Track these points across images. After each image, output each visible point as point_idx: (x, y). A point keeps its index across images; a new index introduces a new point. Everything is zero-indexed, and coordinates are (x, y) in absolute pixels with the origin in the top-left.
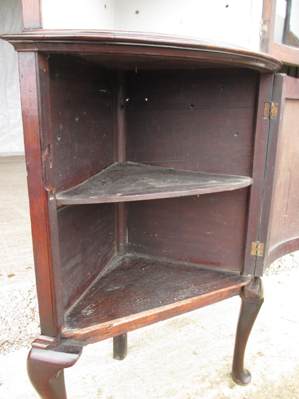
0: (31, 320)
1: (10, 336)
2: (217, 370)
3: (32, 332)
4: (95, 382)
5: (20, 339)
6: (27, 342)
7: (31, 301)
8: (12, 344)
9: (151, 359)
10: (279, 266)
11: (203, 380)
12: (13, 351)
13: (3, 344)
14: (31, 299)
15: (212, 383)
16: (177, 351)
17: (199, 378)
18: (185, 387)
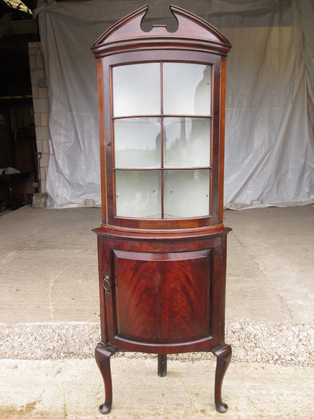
0: (86, 344)
1: (74, 350)
2: (166, 408)
3: (86, 351)
4: (100, 388)
5: (79, 354)
6: (82, 356)
7: (92, 334)
8: (75, 355)
9: (136, 388)
10: (292, 360)
11: (153, 410)
12: (74, 359)
13: (71, 353)
14: (92, 333)
15: (156, 413)
16: (154, 390)
17: (151, 408)
18: (140, 409)
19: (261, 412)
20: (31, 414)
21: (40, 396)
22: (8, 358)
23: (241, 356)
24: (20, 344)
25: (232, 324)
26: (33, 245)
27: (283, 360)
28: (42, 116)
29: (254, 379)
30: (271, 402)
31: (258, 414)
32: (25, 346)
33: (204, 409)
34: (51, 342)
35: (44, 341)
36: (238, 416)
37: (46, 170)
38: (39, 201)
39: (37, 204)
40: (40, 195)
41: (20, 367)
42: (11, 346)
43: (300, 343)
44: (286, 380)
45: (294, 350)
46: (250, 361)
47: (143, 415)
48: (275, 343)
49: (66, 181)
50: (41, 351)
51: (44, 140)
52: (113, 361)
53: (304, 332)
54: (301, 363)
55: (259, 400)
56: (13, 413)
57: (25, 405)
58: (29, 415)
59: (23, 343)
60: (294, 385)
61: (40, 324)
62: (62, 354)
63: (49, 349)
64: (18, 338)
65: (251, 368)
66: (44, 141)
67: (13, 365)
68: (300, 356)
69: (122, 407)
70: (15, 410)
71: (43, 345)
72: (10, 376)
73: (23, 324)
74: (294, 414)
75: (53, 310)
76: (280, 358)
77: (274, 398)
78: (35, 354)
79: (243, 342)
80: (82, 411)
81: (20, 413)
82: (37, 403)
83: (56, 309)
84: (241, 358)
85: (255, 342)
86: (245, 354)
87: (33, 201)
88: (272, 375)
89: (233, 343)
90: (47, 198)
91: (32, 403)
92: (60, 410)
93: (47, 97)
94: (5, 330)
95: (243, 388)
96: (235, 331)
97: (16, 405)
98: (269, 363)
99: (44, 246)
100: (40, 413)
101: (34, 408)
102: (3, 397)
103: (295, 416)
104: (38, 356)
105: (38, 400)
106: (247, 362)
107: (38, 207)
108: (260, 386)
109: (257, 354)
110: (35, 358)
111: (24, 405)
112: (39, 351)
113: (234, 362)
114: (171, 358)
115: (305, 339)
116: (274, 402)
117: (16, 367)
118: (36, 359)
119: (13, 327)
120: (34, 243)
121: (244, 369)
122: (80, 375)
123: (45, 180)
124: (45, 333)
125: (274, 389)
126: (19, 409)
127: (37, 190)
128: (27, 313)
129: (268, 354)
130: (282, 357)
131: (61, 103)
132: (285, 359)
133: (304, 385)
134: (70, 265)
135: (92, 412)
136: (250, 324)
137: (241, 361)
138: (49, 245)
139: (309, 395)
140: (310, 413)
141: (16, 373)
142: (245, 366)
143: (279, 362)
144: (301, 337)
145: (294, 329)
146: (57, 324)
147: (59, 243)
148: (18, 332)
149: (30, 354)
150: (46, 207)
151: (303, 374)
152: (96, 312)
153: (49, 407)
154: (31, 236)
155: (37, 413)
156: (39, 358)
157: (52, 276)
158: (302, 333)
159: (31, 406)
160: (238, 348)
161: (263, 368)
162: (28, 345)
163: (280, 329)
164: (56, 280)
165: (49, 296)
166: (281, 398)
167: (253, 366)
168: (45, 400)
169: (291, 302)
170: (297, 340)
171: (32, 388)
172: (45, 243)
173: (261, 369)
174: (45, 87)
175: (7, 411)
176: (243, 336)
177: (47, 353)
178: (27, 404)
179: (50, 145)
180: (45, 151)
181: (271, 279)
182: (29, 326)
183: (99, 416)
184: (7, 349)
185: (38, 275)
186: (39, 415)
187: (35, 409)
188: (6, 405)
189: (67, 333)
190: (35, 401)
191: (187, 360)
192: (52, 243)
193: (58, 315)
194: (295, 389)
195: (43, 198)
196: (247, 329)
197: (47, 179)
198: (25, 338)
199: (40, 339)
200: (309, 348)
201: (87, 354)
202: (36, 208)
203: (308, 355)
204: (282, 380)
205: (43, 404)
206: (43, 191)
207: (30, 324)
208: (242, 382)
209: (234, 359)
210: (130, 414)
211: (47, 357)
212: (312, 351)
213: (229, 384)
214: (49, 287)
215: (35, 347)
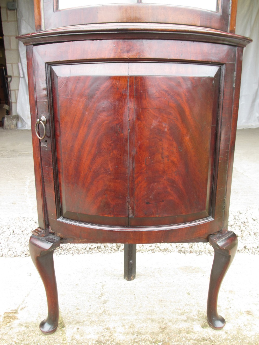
2: (199, 311)
4: (103, 288)
6: (73, 251)
8: (64, 250)
9: (151, 287)
11: (183, 314)
12: (63, 255)
15: (188, 318)
16: (174, 288)
17: (179, 311)
18: (164, 313)
20: (11, 327)
21: (23, 302)
26: (6, 154)
28: (11, 39)
33: (249, 310)
35: (25, 234)
37: (17, 93)
38: (10, 122)
39: (8, 126)
40: (11, 117)
47: (170, 321)
51: (14, 63)
57: (2, 314)
58: (8, 328)
66: (13, 65)
69: (139, 312)
71: (23, 240)
78: (13, 249)
80: (84, 319)
82: (19, 311)
87: (5, 122)
90: (18, 120)
91: (13, 311)
93: (16, 20)
96: (255, 218)
99: (17, 154)
100: (24, 325)
101: (15, 318)
104: (18, 252)
105: (20, 307)
107: (10, 128)
110: (13, 255)
114: (184, 251)
118: (15, 256)
120: (6, 152)
122: (74, 273)
123: (16, 103)
127: (8, 112)
131: (30, 26)
135: (99, 320)
138: (23, 154)
149: (7, 250)
150: (17, 128)
153: (37, 316)
154: (4, 147)
155: (21, 325)
156: (19, 255)
157: (28, 177)
159: (10, 315)
164: (32, 180)
165: (26, 193)
172: (18, 152)
174: (14, 10)
178: (6, 313)
179: (20, 68)
180: (16, 74)
181: (255, 179)
183: (110, 326)
185: (12, 176)
186: (23, 328)
187: (17, 319)
190: (16, 308)
191: (203, 253)
192: (25, 152)
195: (15, 119)
197: (18, 101)
199: (18, 232)
201: (79, 249)
202: (7, 129)
205: (28, 311)
206: (14, 113)
210: (152, 321)
214: (25, 186)
215: (13, 242)
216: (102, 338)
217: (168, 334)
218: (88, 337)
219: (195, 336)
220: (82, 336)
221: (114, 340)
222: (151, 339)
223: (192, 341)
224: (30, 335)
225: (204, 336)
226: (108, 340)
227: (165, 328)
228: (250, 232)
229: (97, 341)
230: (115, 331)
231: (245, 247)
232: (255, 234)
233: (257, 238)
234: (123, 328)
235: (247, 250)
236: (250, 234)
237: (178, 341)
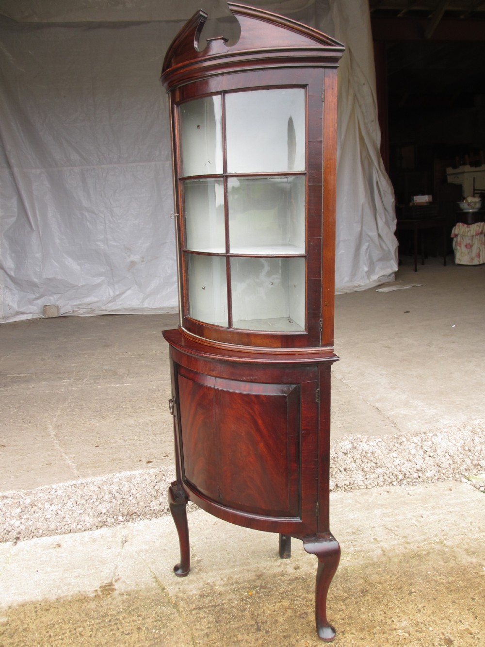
0: (154, 498)
1: (138, 509)
3: (154, 508)
5: (145, 513)
6: (150, 515)
7: (157, 484)
8: (139, 516)
10: (419, 477)
12: (139, 521)
13: (132, 514)
14: (157, 482)
15: (281, 564)
16: (266, 539)
18: (259, 563)
19: (405, 539)
20: (113, 597)
21: (114, 574)
22: (41, 536)
23: (359, 482)
24: (56, 513)
25: (341, 444)
27: (408, 480)
29: (382, 505)
30: (412, 526)
31: (403, 541)
32: (63, 516)
34: (100, 503)
35: (90, 504)
36: (381, 548)
41: (64, 545)
42: (43, 518)
43: (426, 456)
44: (419, 500)
45: (421, 465)
46: (370, 487)
47: (265, 568)
48: (398, 459)
49: (8, 279)
50: (90, 517)
52: (196, 515)
53: (428, 441)
54: (430, 479)
55: (398, 527)
56: (87, 602)
57: (98, 588)
58: (110, 599)
59: (59, 512)
60: (431, 504)
61: (74, 482)
62: (120, 518)
63: (101, 513)
64: (49, 506)
65: (374, 495)
67: (52, 544)
68: (428, 471)
69: (235, 565)
70: (88, 598)
71: (90, 510)
72: (56, 558)
73: (47, 486)
74: (442, 534)
75: (73, 464)
76: (405, 477)
77: (414, 521)
78: (82, 523)
79: (361, 464)
81: (97, 599)
82: (114, 583)
83: (80, 463)
84: (359, 484)
85: (375, 462)
86: (364, 479)
88: (402, 498)
89: (348, 467)
91: (108, 584)
92: (152, 584)
94: (25, 498)
95: (374, 517)
96: (346, 452)
97: (85, 591)
98: (393, 485)
99: (8, 380)
100: (125, 594)
101: (113, 590)
102: (59, 585)
103: (444, 535)
104: (88, 525)
105: (114, 579)
106: (367, 488)
108: (393, 511)
109: (379, 476)
110: (83, 529)
111: (96, 589)
112: (87, 518)
113: (352, 490)
115: (430, 449)
116: (416, 525)
117: (59, 546)
118: (85, 530)
119: (34, 492)
121: (366, 497)
122: (157, 539)
124: (88, 493)
125: (410, 512)
126: (92, 595)
128: (36, 474)
129: (391, 474)
130: (407, 476)
132: (411, 478)
133: (441, 502)
134: (67, 402)
136: (364, 441)
137: (359, 488)
138: (17, 378)
139: (451, 512)
140: (460, 530)
141: (62, 553)
142: (366, 494)
143: (405, 482)
144: (425, 448)
145: (415, 439)
146: (100, 478)
147: (32, 374)
148: (46, 498)
149: (75, 524)
151: (435, 491)
152: (141, 459)
153: (135, 584)
155: (122, 594)
156: (89, 528)
157: (46, 420)
158: (425, 443)
159: (107, 588)
160: (355, 471)
161: (388, 492)
162: (67, 512)
163: (400, 442)
164: (56, 425)
165: (57, 447)
166: (422, 520)
167: (376, 491)
168: (124, 578)
169: (392, 413)
170: (421, 452)
171: (98, 567)
172: (8, 375)
173: (386, 493)
175: (76, 601)
176: (359, 456)
177: (99, 519)
178: (101, 587)
181: (357, 388)
182: (60, 488)
183: (209, 581)
184: (38, 523)
185: (23, 421)
186: (125, 596)
187: (116, 590)
188: (70, 594)
189: (121, 488)
190: (110, 581)
192: (19, 374)
193: (86, 470)
194: (433, 508)
196: (361, 447)
198: (60, 505)
199: (82, 502)
200: (437, 460)
201: (156, 512)
203: (437, 468)
204: (415, 501)
205: (124, 582)
207: (58, 485)
208: (370, 511)
209: (350, 487)
211: (101, 525)
212: (441, 463)
213: (356, 516)
214: (50, 435)
215: (78, 514)
216: (204, 593)
217: (264, 580)
218: (191, 593)
219: (288, 578)
220: (185, 594)
221: (215, 592)
222: (249, 586)
223: (286, 581)
224: (135, 601)
225: (297, 576)
226: (210, 593)
227: (261, 575)
228: (340, 468)
229: (200, 595)
230: (215, 585)
231: (337, 485)
232: (345, 470)
233: (348, 474)
234: (222, 581)
235: (339, 489)
236: (340, 471)
237: (274, 583)
